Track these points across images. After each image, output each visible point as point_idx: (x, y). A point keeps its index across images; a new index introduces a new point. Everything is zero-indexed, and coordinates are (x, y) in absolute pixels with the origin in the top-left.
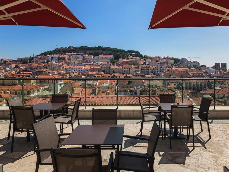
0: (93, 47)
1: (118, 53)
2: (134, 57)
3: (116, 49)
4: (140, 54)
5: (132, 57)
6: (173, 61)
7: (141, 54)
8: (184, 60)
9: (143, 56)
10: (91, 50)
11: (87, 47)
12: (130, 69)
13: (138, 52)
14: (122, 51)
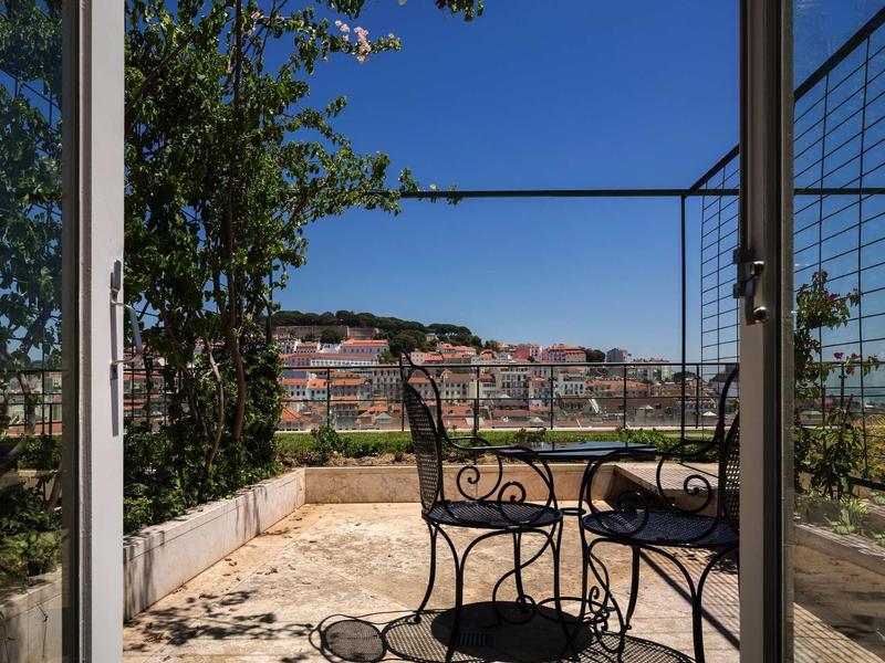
0: (320, 314)
1: (402, 335)
2: (457, 348)
3: (393, 319)
4: (473, 335)
5: (451, 347)
6: (582, 358)
7: (476, 337)
8: (616, 354)
9: (483, 343)
10: (312, 324)
11: (298, 313)
12: (464, 387)
13: (464, 330)
14: (416, 328)
